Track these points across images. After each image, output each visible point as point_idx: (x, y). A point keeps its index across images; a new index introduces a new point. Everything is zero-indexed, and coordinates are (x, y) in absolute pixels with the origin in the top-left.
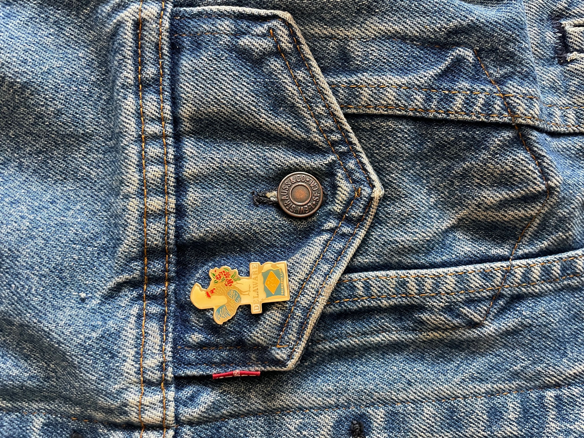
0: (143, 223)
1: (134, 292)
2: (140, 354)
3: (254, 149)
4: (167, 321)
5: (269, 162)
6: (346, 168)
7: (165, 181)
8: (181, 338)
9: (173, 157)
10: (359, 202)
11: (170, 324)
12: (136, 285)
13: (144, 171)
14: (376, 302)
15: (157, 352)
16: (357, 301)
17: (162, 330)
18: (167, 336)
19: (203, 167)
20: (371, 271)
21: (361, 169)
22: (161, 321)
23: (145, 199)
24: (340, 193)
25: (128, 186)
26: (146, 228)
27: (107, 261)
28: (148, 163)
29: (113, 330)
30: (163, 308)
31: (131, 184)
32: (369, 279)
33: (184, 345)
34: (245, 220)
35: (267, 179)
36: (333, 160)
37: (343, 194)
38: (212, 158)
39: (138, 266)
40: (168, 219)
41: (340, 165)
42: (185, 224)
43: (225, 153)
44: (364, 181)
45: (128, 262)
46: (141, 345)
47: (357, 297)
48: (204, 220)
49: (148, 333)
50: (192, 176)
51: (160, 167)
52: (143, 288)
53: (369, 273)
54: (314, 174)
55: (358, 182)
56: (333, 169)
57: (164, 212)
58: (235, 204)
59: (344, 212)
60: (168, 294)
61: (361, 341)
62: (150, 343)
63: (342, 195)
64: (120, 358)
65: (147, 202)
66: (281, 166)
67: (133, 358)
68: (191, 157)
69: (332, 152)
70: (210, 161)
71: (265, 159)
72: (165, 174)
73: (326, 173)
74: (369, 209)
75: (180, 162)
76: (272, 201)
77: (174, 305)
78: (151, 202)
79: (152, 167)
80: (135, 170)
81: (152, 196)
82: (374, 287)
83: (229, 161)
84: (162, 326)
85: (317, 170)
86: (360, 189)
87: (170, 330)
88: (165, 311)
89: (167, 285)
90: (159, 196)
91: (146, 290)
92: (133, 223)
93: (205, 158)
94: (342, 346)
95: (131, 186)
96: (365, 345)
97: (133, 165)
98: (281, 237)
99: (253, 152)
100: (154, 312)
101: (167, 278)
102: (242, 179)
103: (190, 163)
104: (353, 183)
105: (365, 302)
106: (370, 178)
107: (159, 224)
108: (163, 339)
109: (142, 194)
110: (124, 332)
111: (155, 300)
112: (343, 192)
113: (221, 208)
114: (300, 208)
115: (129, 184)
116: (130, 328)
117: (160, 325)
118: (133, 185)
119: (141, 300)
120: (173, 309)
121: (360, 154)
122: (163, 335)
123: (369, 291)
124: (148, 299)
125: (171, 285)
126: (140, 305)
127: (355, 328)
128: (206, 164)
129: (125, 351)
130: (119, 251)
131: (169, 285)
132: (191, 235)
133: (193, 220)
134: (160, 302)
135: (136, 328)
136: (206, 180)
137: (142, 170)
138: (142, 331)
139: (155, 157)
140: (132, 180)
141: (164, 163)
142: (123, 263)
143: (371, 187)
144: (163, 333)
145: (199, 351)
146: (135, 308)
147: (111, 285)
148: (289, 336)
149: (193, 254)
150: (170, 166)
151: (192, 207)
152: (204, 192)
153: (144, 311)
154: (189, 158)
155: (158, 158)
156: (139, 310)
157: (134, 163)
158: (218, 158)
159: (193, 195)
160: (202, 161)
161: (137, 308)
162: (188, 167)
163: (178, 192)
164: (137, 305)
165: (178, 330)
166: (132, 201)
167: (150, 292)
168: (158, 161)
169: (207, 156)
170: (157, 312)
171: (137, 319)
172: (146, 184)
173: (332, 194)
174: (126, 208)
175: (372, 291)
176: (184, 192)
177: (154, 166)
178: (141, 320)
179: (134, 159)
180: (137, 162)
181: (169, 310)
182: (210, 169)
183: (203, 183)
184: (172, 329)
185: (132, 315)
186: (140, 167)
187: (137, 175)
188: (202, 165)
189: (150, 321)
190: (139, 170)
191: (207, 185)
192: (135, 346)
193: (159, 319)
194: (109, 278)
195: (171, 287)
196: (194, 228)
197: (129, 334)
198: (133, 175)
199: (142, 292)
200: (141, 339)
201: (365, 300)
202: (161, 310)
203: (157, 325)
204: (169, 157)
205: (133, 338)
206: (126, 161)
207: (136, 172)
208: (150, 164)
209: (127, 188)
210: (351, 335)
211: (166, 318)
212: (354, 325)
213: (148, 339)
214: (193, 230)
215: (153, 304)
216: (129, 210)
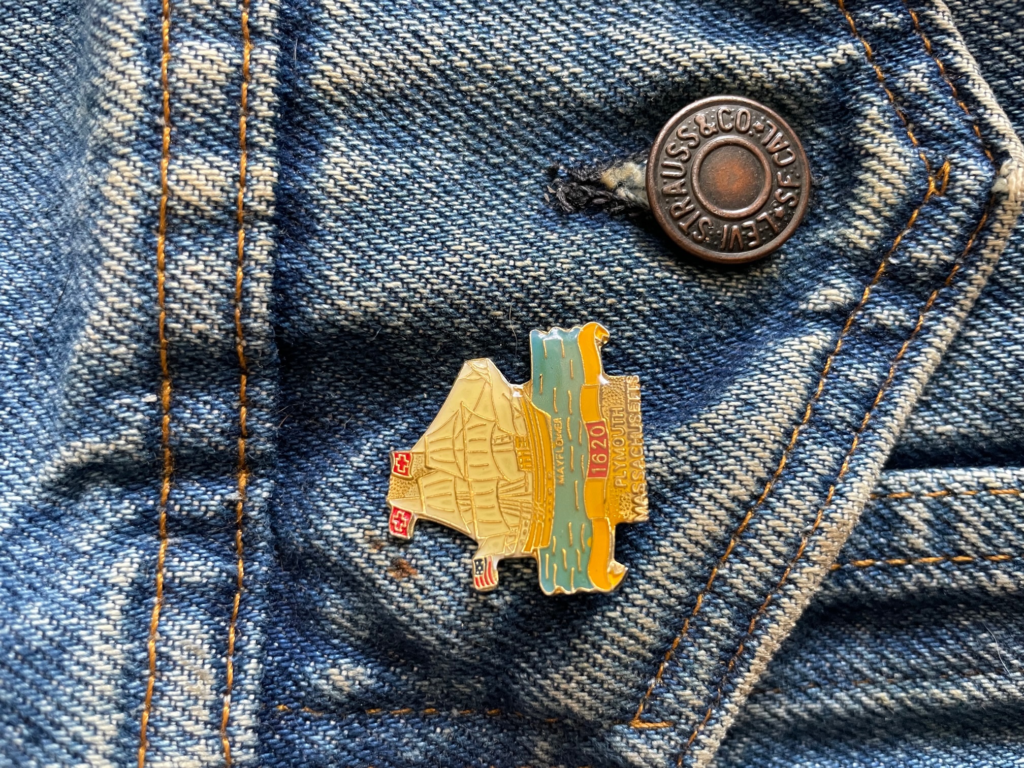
0: (155, 250)
1: (126, 503)
2: (138, 735)
4: (241, 614)
5: (620, 59)
6: (897, 92)
7: (239, 98)
8: (289, 676)
9: (273, 14)
10: (945, 210)
11: (250, 625)
12: (133, 480)
13: (164, 58)
14: (971, 575)
15: (199, 730)
16: (900, 567)
17: (221, 648)
18: (239, 669)
19: (382, 63)
20: (962, 466)
21: (950, 92)
22: (219, 613)
23: (164, 163)
24: (874, 180)
25: (107, 113)
26: (164, 269)
28: (183, 30)
29: (36, 642)
30: (229, 567)
31: (116, 103)
32: (951, 493)
33: (298, 699)
34: (528, 262)
35: (606, 119)
36: (849, 57)
37: (887, 182)
38: (415, 34)
39: (136, 410)
40: (248, 240)
41: (873, 78)
42: (310, 264)
43: (461, 22)
44: (961, 136)
45: (99, 393)
46: (142, 700)
47: (901, 553)
48: (380, 251)
49: (169, 658)
50: (345, 92)
51: (223, 45)
52: (158, 492)
53: (953, 472)
54: (781, 108)
55: (939, 139)
56: (846, 91)
57: (231, 213)
58: (493, 208)
59: (883, 249)
60: (246, 518)
61: (899, 700)
62: (176, 694)
63: (880, 186)
64: (62, 744)
65: (170, 172)
66: (662, 68)
67: (110, 749)
68: (343, 24)
69: (848, 28)
70: (409, 46)
71: (603, 47)
72: (241, 75)
73: (825, 106)
74: (980, 238)
75: (302, 40)
76: (621, 202)
77: (266, 556)
78: (184, 174)
79: (196, 44)
80: (132, 52)
81: (189, 152)
82: (968, 524)
83: (475, 49)
85: (790, 93)
86: (947, 167)
87: (252, 647)
88: (235, 578)
89: (243, 482)
90: (217, 153)
91: (169, 499)
92: (118, 250)
93: (391, 31)
95: (116, 111)
96: (909, 709)
97: (125, 32)
98: (657, 330)
100: (196, 578)
101: (243, 456)
102: (517, 120)
103: (340, 45)
104: (922, 143)
105: (929, 575)
106: (988, 126)
107: (213, 257)
108: (226, 678)
109: (153, 145)
110: (79, 652)
111: (201, 533)
112: (887, 174)
113: (441, 215)
114: (729, 229)
115: (111, 105)
116: (101, 635)
117: (215, 630)
118: (122, 107)
119: (151, 533)
120: (265, 568)
121: (949, 41)
122: (225, 666)
123: (950, 537)
124: (176, 531)
125: (259, 486)
126: (145, 550)
127: (884, 657)
128: (393, 55)
129: (81, 723)
130: (74, 353)
131: (250, 484)
132: (333, 304)
133: (339, 252)
134: (217, 544)
135: (127, 638)
136: (392, 114)
137: (158, 53)
138: (145, 650)
139: (209, 7)
140: (120, 90)
141: (242, 35)
142: (85, 394)
143: (988, 159)
144: (224, 660)
145: (353, 721)
146: (128, 560)
147: (49, 471)
148: (681, 693)
149: (340, 380)
150: (262, 48)
151: (338, 201)
152: (384, 155)
153: (157, 572)
154: (333, 25)
155: (218, 12)
156: (139, 570)
157: (130, 27)
158: (439, 36)
159: (344, 159)
160: (380, 40)
161: (132, 563)
162: (329, 58)
163: (289, 148)
164: (133, 549)
165: (279, 648)
166: (117, 169)
167: (182, 506)
168: (221, 23)
169: (397, 24)
170: (205, 581)
171: (133, 601)
172: (171, 104)
173: (838, 185)
174: (101, 195)
175: (961, 536)
176: (313, 148)
177: (203, 40)
178: (146, 605)
179: (130, 12)
180: (143, 23)
181: (250, 573)
182: (406, 75)
183: (380, 122)
184: (258, 643)
185: (114, 585)
186: (151, 41)
187: (137, 71)
188: (382, 58)
189: (179, 614)
190: (148, 53)
191: (393, 133)
192: (117, 703)
193: (214, 605)
194: (46, 448)
195: (258, 491)
196: (343, 280)
197: (96, 657)
198: (123, 73)
199: (155, 505)
200: (141, 678)
201: (931, 568)
202: (221, 571)
203: (206, 627)
204: (261, 14)
205: (113, 675)
206: (104, 19)
207: (135, 61)
208: (188, 33)
209: (105, 119)
210: (864, 678)
211: (237, 603)
212: (881, 645)
213: (169, 680)
214: (339, 287)
215: (193, 552)
216: (107, 201)
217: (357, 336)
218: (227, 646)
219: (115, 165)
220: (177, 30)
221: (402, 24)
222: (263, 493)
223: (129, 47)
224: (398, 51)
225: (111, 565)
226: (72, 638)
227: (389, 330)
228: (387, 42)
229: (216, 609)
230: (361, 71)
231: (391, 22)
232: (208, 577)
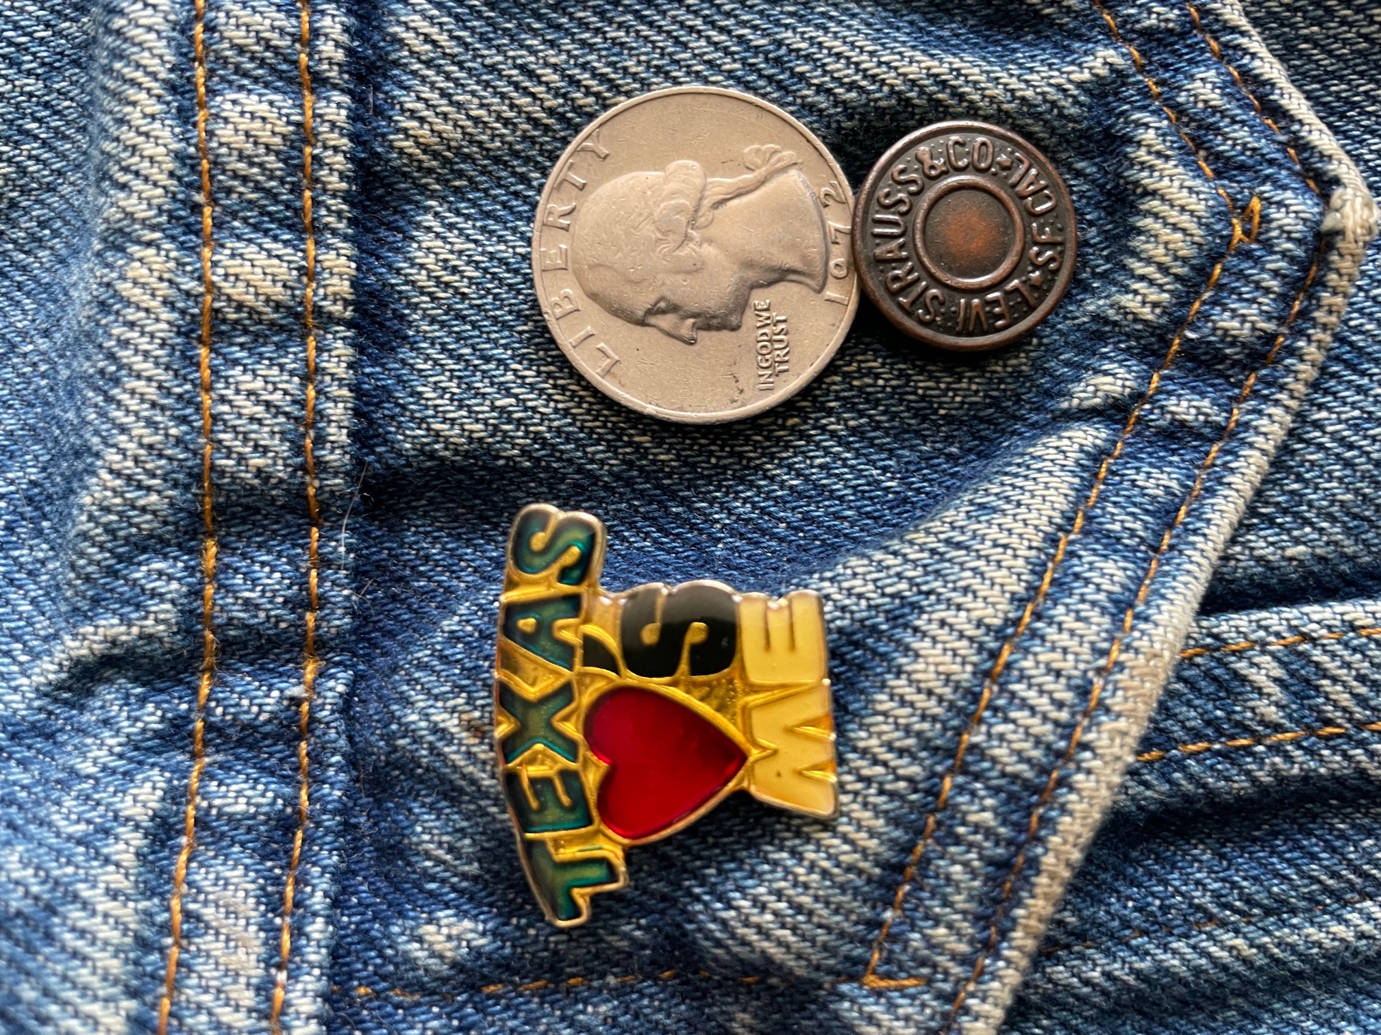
0: (198, 366)
1: (150, 707)
2: (155, 1030)
3: (728, 15)
4: (304, 857)
5: (802, 77)
6: (1179, 109)
7: (301, 167)
8: (371, 943)
9: (340, 55)
10: (1259, 264)
11: (316, 871)
12: (161, 676)
13: (201, 116)
14: (1345, 755)
15: (241, 1019)
16: (1248, 751)
17: (274, 904)
18: (298, 932)
19: (483, 113)
20: (1317, 602)
21: (1251, 107)
22: (273, 856)
23: (206, 252)
24: (1157, 226)
25: (124, 187)
26: (210, 389)
27: (43, 562)
28: (223, 79)
30: (287, 790)
31: (137, 174)
32: (1306, 637)
33: (384, 978)
36: (1112, 67)
37: (1175, 227)
38: (523, 68)
39: (171, 578)
40: (320, 350)
41: (1145, 93)
42: (399, 379)
44: (1272, 162)
45: (120, 558)
46: (162, 980)
47: (1247, 730)
48: (488, 360)
49: (199, 919)
50: (436, 154)
51: (277, 97)
52: (195, 691)
53: (1306, 609)
55: (1243, 168)
56: (1112, 111)
57: (297, 316)
59: (1175, 320)
60: (313, 720)
61: (1262, 948)
62: (206, 969)
63: (1166, 234)
65: (215, 264)
66: (861, 89)
68: (428, 64)
69: (1106, 30)
70: (517, 86)
71: (778, 61)
72: (303, 136)
73: (1083, 133)
74: (1310, 298)
75: (377, 88)
77: (342, 776)
78: (235, 266)
79: (241, 96)
80: (159, 108)
81: (239, 238)
82: (1335, 680)
83: (603, 78)
84: (277, 881)
85: (1037, 116)
86: (1256, 204)
87: (318, 901)
88: (296, 806)
89: (309, 677)
90: (275, 239)
91: (209, 700)
92: (147, 367)
93: (492, 68)
94: (1167, 972)
95: (137, 185)
96: (1277, 961)
97: (147, 82)
99: (722, 30)
100: (241, 807)
101: (312, 639)
103: (426, 92)
104: (1219, 175)
105: (1288, 758)
106: (1307, 147)
107: (275, 371)
108: (279, 948)
109: (189, 229)
110: (74, 912)
111: (250, 748)
112: (1174, 217)
114: (968, 305)
115: (129, 177)
116: (108, 890)
117: (265, 878)
118: (146, 179)
119: (183, 749)
120: (339, 793)
121: (1243, 41)
122: (279, 930)
123: (1312, 702)
124: (216, 746)
125: (332, 677)
126: (173, 772)
127: (1234, 885)
128: (496, 100)
129: (76, 1015)
130: (81, 508)
131: (321, 675)
132: (428, 429)
133: (436, 362)
134: (273, 761)
135: (143, 893)
136: (500, 178)
137: (192, 109)
138: (168, 909)
139: (257, 48)
140: (142, 157)
141: (300, 84)
142: (98, 563)
143: (1311, 190)
144: (278, 921)
145: (464, 1004)
146: (148, 785)
147: (48, 670)
148: (929, 932)
149: (441, 529)
150: (328, 99)
151: (433, 298)
152: (492, 233)
153: (188, 802)
154: (417, 66)
155: (268, 54)
156: (163, 799)
157: (154, 76)
158: (555, 67)
159: (439, 243)
160: (478, 83)
161: (154, 788)
162: (412, 111)
163: (368, 230)
164: (156, 771)
165: (360, 904)
166: (141, 260)
167: (225, 707)
168: (273, 69)
169: (500, 58)
170: (252, 810)
171: (153, 841)
172: (212, 177)
173: (1109, 238)
174: (116, 294)
175: (1327, 698)
176: (399, 230)
177: (250, 91)
178: (171, 848)
179: (154, 56)
180: (172, 70)
181: (319, 800)
182: (515, 125)
183: (486, 191)
184: (326, 895)
185: (128, 819)
186: (182, 94)
187: (166, 133)
188: (482, 106)
189: (215, 857)
190: (180, 110)
191: (504, 205)
192: (127, 986)
193: (265, 845)
194: (46, 639)
195: (331, 683)
196: (442, 397)
197: (99, 919)
198: (147, 135)
199: (190, 710)
200: (162, 950)
201: (1289, 748)
202: (275, 798)
203: (252, 874)
204: (324, 55)
205: (123, 944)
206: (118, 65)
207: (162, 120)
208: (230, 83)
209: (122, 195)
210: (1210, 917)
211: (299, 843)
212: (1228, 869)
213: (199, 950)
214: (436, 406)
215: (239, 772)
216: (128, 303)
217: (462, 470)
218: (282, 899)
219: (137, 255)
220: (216, 79)
221: (507, 58)
222: (338, 686)
223: (153, 101)
224: (503, 96)
225: (124, 792)
226: (66, 893)
227: (501, 462)
228: (487, 85)
229: (268, 849)
230: (456, 125)
231: (491, 56)
232: (258, 806)
